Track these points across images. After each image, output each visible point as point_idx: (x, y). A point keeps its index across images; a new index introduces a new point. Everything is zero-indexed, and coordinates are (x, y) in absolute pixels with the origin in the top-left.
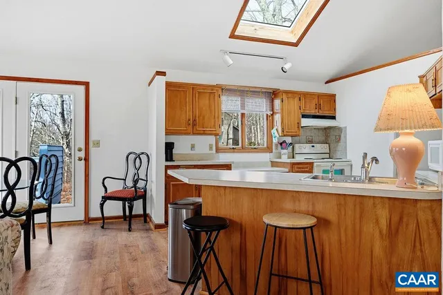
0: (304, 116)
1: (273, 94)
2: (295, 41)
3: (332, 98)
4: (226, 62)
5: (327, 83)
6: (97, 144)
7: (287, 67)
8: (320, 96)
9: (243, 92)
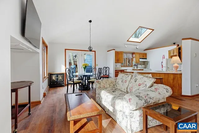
0: (140, 59)
1: (133, 53)
2: (140, 42)
3: (146, 54)
4: (125, 47)
5: (144, 50)
6: (97, 65)
7: (138, 47)
8: (143, 54)
9: (126, 53)
